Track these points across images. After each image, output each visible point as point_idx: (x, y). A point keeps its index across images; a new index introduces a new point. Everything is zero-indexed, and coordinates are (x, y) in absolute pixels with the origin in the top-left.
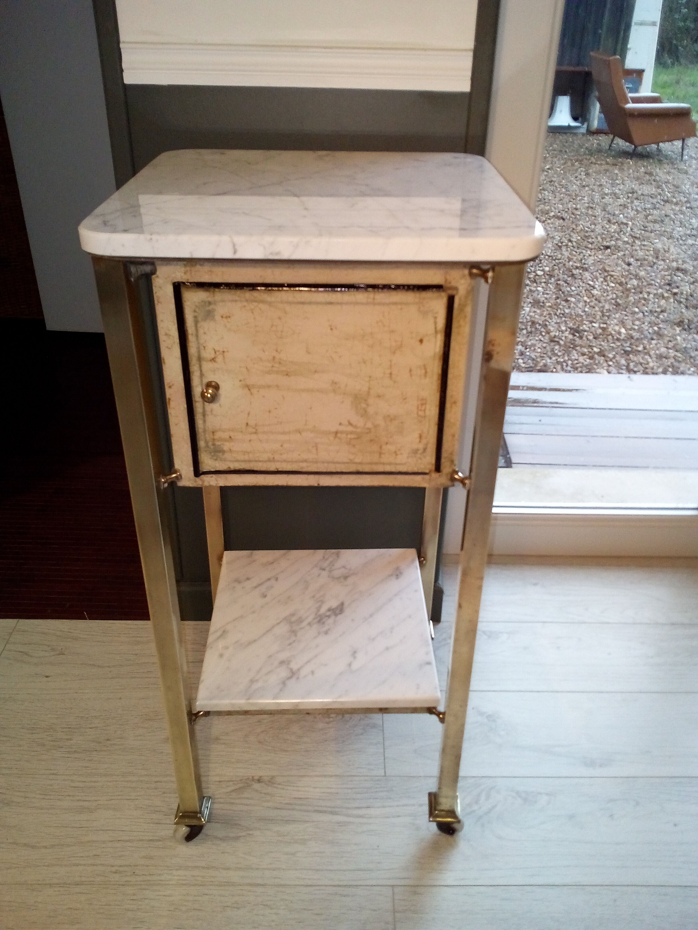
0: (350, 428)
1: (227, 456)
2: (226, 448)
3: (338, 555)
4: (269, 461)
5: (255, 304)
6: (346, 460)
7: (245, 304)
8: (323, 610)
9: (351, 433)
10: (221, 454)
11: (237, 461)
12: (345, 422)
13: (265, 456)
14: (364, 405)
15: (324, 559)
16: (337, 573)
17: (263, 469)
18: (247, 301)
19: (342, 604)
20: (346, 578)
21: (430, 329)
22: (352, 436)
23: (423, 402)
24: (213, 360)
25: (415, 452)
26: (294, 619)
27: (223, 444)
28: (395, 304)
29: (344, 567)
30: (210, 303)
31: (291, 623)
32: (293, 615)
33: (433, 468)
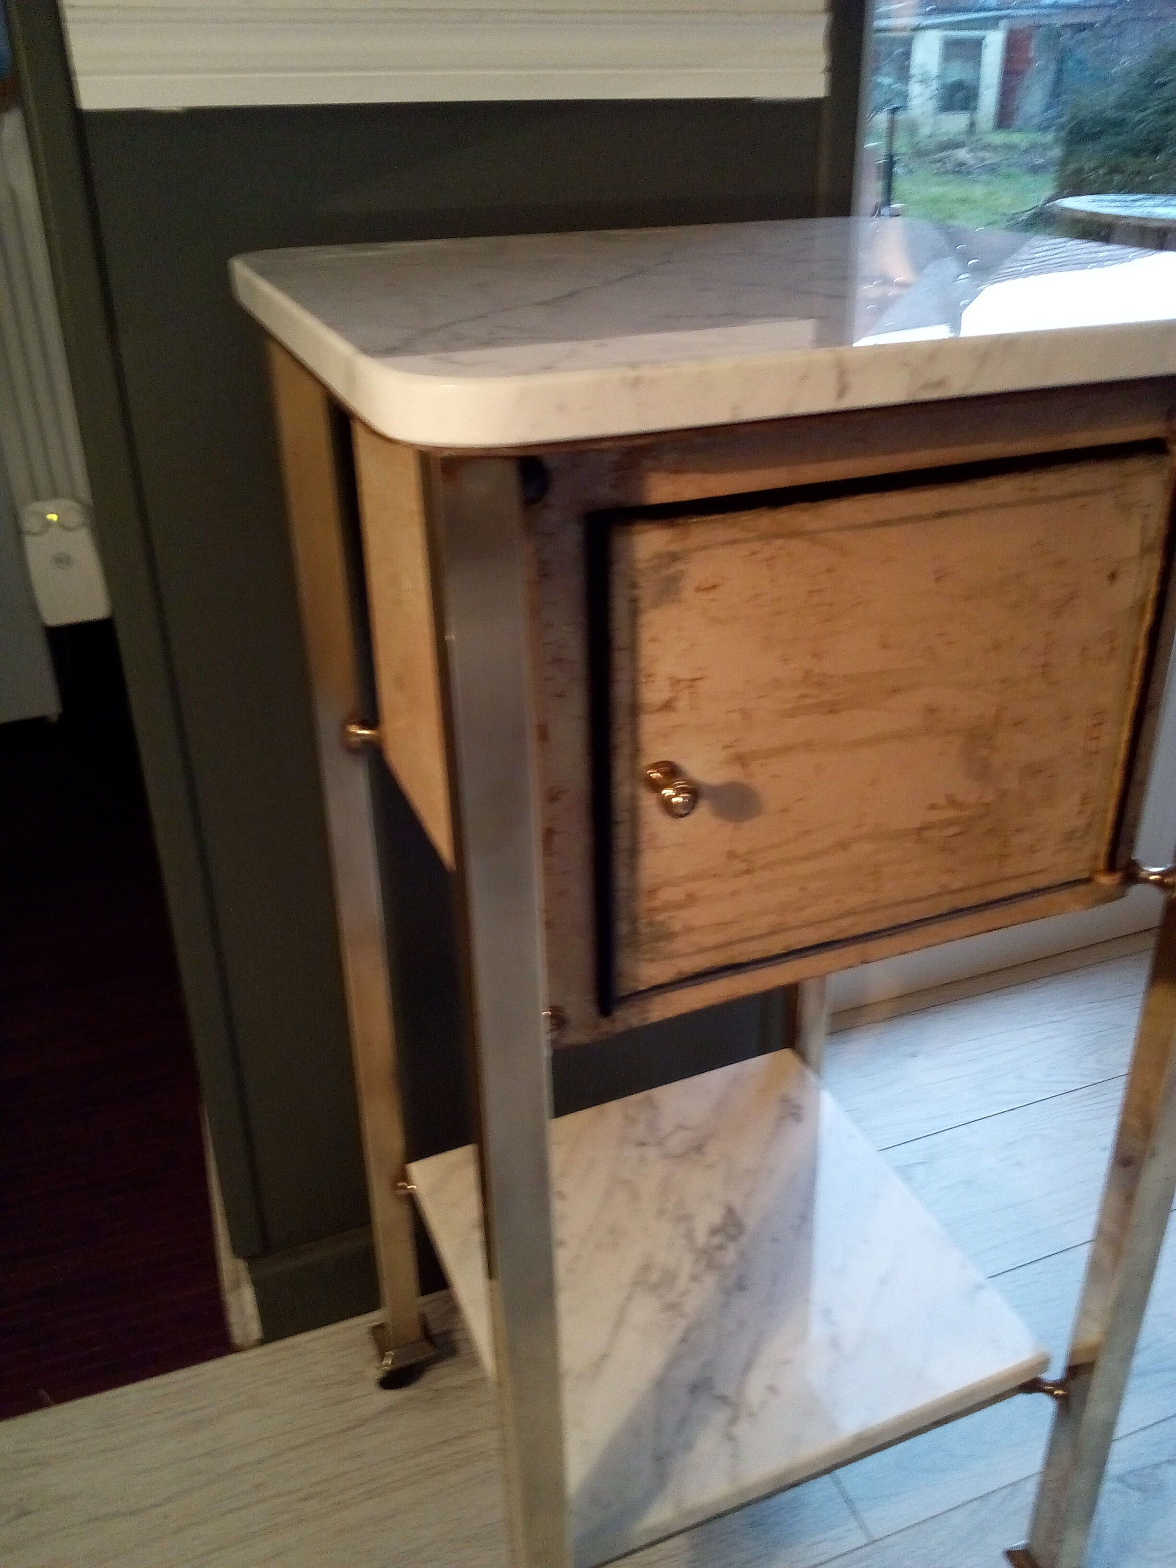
0: (952, 813)
1: (680, 944)
2: (677, 926)
3: (651, 1104)
4: (772, 932)
5: (779, 542)
6: (934, 890)
7: (755, 546)
8: (701, 1237)
9: (951, 822)
10: (662, 944)
11: (702, 950)
12: (942, 801)
13: (763, 923)
14: (984, 752)
15: (631, 1121)
16: (676, 1143)
17: (757, 956)
18: (761, 538)
19: (730, 1211)
20: (699, 1148)
21: (1132, 546)
22: (952, 831)
23: (1099, 717)
24: (668, 706)
25: (1069, 836)
26: (654, 1276)
27: (671, 918)
28: (1072, 495)
29: (681, 1127)
30: (674, 557)
31: (654, 1288)
32: (646, 1268)
33: (1101, 864)
